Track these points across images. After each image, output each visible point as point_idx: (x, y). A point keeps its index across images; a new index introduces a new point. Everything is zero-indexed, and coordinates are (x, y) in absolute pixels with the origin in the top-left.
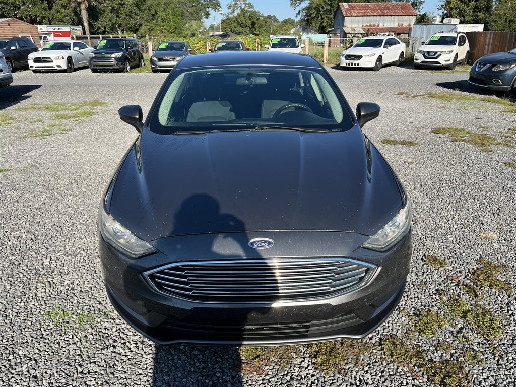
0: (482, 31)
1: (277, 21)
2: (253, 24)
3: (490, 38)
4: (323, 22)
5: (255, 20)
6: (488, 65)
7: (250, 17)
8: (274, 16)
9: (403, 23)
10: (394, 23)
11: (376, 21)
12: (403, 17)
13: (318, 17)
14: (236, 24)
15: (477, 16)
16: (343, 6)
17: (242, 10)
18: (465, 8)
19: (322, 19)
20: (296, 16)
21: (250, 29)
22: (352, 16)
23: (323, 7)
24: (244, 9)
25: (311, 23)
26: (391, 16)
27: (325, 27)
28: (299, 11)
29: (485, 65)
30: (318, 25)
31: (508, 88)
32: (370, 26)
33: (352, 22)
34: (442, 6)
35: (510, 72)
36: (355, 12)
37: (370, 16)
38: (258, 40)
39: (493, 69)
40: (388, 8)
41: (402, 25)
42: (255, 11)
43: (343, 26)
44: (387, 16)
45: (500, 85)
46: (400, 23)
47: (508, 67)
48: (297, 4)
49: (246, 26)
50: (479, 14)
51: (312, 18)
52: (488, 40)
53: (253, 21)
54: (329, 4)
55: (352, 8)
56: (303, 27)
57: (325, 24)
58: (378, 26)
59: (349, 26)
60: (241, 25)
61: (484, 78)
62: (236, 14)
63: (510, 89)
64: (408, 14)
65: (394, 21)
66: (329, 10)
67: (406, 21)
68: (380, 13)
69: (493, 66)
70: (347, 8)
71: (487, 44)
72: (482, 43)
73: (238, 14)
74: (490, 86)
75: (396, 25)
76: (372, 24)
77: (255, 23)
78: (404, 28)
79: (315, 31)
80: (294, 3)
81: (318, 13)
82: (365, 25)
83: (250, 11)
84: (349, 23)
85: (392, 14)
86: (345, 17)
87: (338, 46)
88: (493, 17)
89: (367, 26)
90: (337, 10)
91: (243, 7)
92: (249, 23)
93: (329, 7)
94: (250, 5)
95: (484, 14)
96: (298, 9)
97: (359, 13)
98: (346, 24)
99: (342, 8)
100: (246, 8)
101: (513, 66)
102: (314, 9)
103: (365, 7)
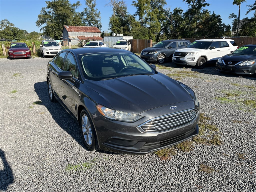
0: (132, 39)
1: (27, 33)
2: (15, 34)
3: (138, 42)
4: (56, 34)
5: (16, 32)
6: (147, 52)
7: (13, 31)
8: (25, 30)
9: (96, 36)
10: (91, 36)
11: (84, 34)
12: (95, 33)
13: (53, 32)
14: (4, 34)
15: (125, 33)
16: (66, 27)
17: (7, 27)
18: (120, 29)
19: (55, 32)
20: (40, 31)
21: (13, 37)
22: (72, 32)
23: (55, 27)
24: (8, 26)
25: (49, 34)
26: (90, 32)
27: (57, 36)
28: (42, 28)
29: (146, 52)
30: (53, 35)
31: (155, 60)
32: (81, 36)
33: (72, 35)
34: (110, 28)
35: (155, 54)
36: (73, 30)
37: (80, 32)
38: (33, 42)
39: (150, 54)
40: (88, 29)
41: (95, 36)
42: (15, 28)
43: (68, 36)
44: (88, 32)
45: (153, 59)
46: (94, 35)
47: (154, 53)
48: (40, 25)
49: (11, 35)
50: (125, 32)
51: (50, 32)
52: (137, 43)
53: (14, 33)
54: (58, 26)
55: (71, 28)
56: (45, 36)
57: (57, 35)
58: (85, 36)
59: (71, 36)
60: (7, 34)
61: (147, 57)
62: (3, 29)
63: (156, 61)
64: (97, 32)
65: (91, 35)
66: (58, 29)
67: (97, 35)
68: (85, 31)
69: (149, 52)
70: (68, 28)
71: (137, 44)
72: (135, 44)
73: (5, 29)
74: (150, 60)
75: (92, 36)
76: (82, 36)
77: (16, 34)
78: (96, 38)
79: (52, 38)
80: (38, 25)
81: (52, 30)
82: (78, 36)
83: (12, 27)
84: (71, 35)
85: (90, 31)
86: (69, 32)
87: (67, 46)
88: (131, 33)
89: (79, 36)
90: (63, 29)
91: (7, 25)
92: (12, 34)
93: (58, 27)
94: (12, 25)
95: (128, 32)
96: (41, 27)
97: (75, 31)
98: (69, 35)
99: (66, 28)
100: (10, 26)
101: (156, 52)
102: (50, 27)
103: (77, 28)
